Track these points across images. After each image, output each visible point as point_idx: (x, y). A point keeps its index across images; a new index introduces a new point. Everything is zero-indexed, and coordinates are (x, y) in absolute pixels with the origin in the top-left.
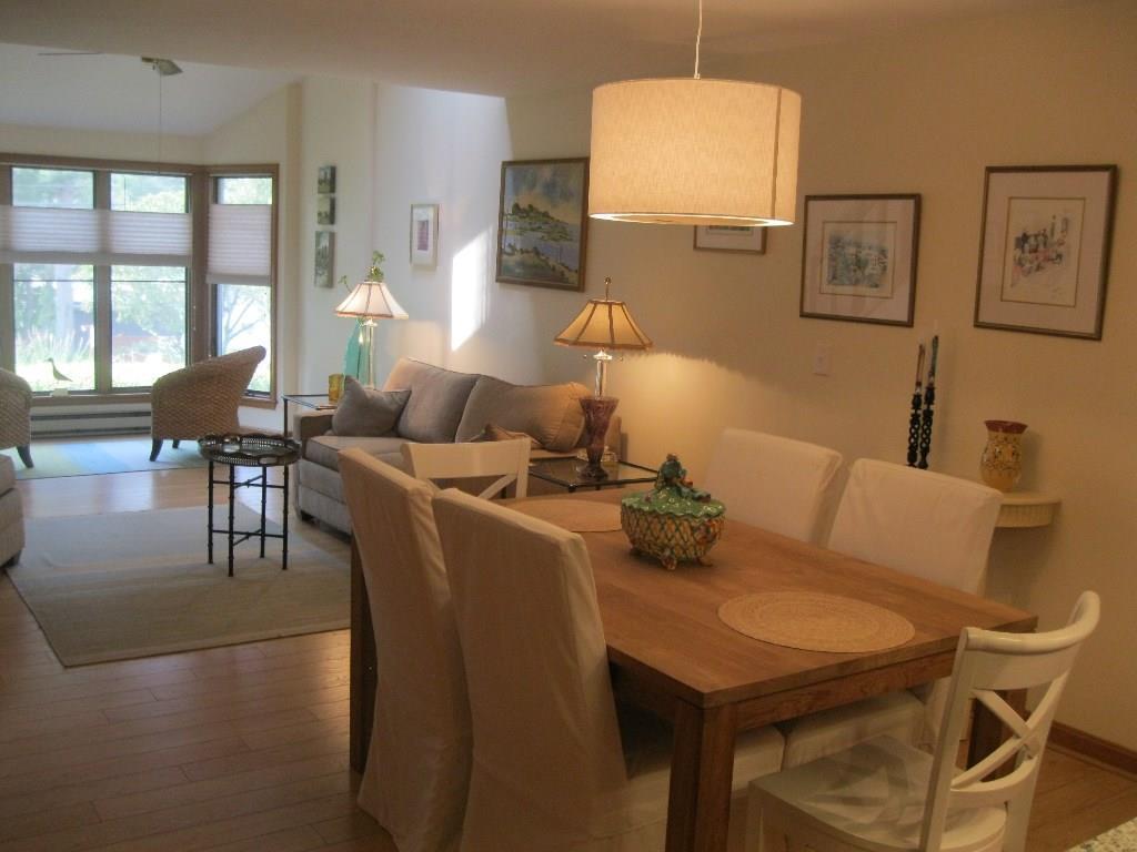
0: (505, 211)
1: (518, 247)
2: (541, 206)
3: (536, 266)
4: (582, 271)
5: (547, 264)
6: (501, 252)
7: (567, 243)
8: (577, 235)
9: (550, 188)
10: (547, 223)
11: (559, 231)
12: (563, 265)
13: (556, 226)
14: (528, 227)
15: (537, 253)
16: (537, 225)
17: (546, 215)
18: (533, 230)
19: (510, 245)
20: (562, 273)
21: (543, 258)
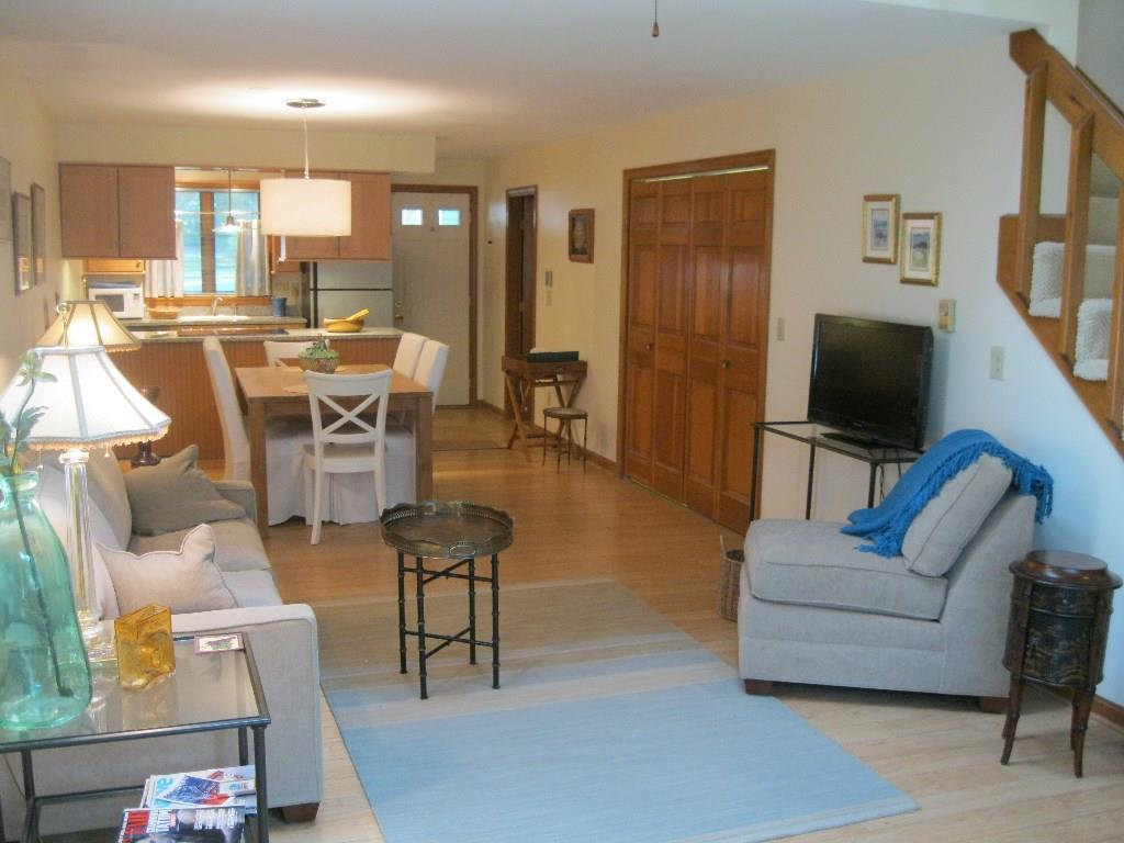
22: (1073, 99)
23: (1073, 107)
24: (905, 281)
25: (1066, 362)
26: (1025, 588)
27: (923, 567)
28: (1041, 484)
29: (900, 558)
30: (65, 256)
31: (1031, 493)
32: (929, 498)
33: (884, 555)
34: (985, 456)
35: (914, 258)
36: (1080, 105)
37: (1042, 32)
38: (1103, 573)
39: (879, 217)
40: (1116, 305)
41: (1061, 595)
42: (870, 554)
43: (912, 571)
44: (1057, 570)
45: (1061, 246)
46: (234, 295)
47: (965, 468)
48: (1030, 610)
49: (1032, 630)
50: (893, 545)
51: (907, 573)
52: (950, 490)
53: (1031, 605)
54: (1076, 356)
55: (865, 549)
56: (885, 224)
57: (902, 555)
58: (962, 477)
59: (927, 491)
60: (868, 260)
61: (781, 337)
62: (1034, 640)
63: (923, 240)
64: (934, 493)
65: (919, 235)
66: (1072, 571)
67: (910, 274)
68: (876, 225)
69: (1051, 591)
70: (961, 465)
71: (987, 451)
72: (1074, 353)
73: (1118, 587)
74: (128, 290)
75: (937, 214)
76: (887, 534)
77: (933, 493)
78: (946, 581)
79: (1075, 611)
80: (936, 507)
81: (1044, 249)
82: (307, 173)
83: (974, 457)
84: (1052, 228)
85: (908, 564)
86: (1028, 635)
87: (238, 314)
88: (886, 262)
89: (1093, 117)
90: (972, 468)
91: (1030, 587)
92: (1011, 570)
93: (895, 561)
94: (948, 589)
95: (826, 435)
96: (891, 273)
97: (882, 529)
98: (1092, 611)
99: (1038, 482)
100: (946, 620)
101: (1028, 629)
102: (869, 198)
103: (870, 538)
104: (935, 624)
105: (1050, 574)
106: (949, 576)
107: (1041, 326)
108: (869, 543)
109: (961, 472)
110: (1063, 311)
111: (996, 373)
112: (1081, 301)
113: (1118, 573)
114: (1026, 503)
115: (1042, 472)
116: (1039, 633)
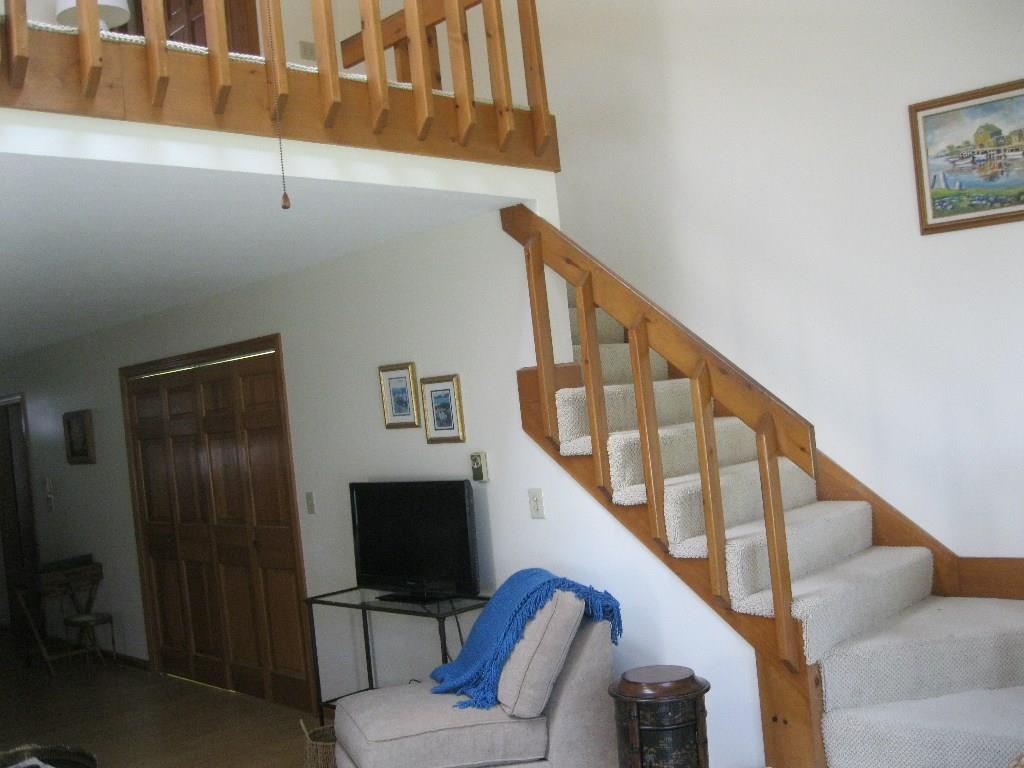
22: (569, 261)
23: (569, 268)
24: (432, 441)
25: (604, 494)
26: (631, 710)
27: (523, 710)
28: (609, 609)
29: (498, 706)
31: (604, 618)
32: (515, 642)
33: (484, 707)
34: (559, 591)
35: (438, 419)
36: (577, 266)
37: (528, 205)
38: (692, 679)
39: (399, 386)
40: (642, 434)
41: (663, 709)
42: (470, 708)
43: (513, 716)
44: (651, 686)
45: (580, 391)
47: (542, 607)
48: (641, 730)
49: (645, 748)
50: (489, 695)
51: (509, 719)
52: (533, 630)
53: (640, 724)
54: (612, 486)
55: (463, 705)
56: (404, 391)
57: (499, 703)
58: (541, 617)
59: (510, 637)
60: (390, 426)
61: (311, 509)
62: (649, 757)
63: (443, 400)
64: (519, 636)
65: (440, 397)
66: (667, 685)
67: (434, 434)
68: (394, 392)
69: (652, 706)
70: (539, 604)
71: (558, 588)
72: (610, 483)
73: (708, 690)
75: (455, 375)
76: (481, 686)
77: (517, 637)
78: (544, 718)
79: (681, 720)
80: (522, 651)
81: (563, 395)
83: (549, 595)
84: (570, 376)
85: (508, 710)
86: (642, 755)
88: (412, 425)
89: (590, 276)
90: (549, 605)
91: (635, 707)
92: (611, 695)
93: (495, 710)
94: (548, 727)
95: (381, 598)
96: (417, 435)
97: (474, 682)
98: (693, 717)
99: (608, 606)
100: (553, 755)
101: (641, 747)
102: (384, 369)
103: (463, 693)
104: (544, 763)
105: (648, 691)
106: (547, 713)
107: (573, 464)
108: (464, 698)
109: (538, 612)
110: (594, 448)
111: (537, 512)
112: (608, 437)
113: (704, 677)
114: (602, 628)
115: (607, 596)
116: (652, 750)
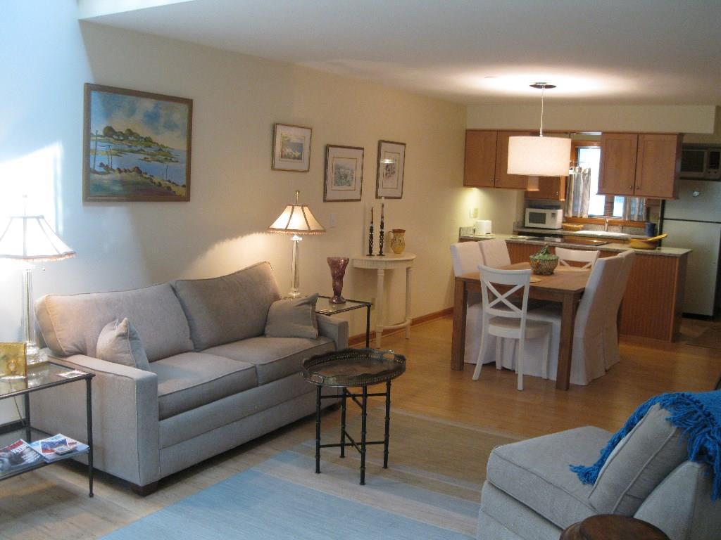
0: (93, 131)
1: (115, 167)
2: (144, 132)
3: (138, 183)
4: (187, 186)
5: (152, 181)
6: (88, 171)
7: (171, 164)
8: (184, 157)
9: (152, 118)
10: (150, 147)
11: (164, 154)
12: (169, 181)
13: (160, 150)
14: (127, 149)
15: (138, 170)
16: (139, 147)
17: (148, 140)
18: (133, 152)
19: (102, 165)
20: (169, 188)
21: (147, 176)
30: (468, 184)
46: (622, 220)
74: (548, 210)
82: (541, 133)
87: (622, 232)
